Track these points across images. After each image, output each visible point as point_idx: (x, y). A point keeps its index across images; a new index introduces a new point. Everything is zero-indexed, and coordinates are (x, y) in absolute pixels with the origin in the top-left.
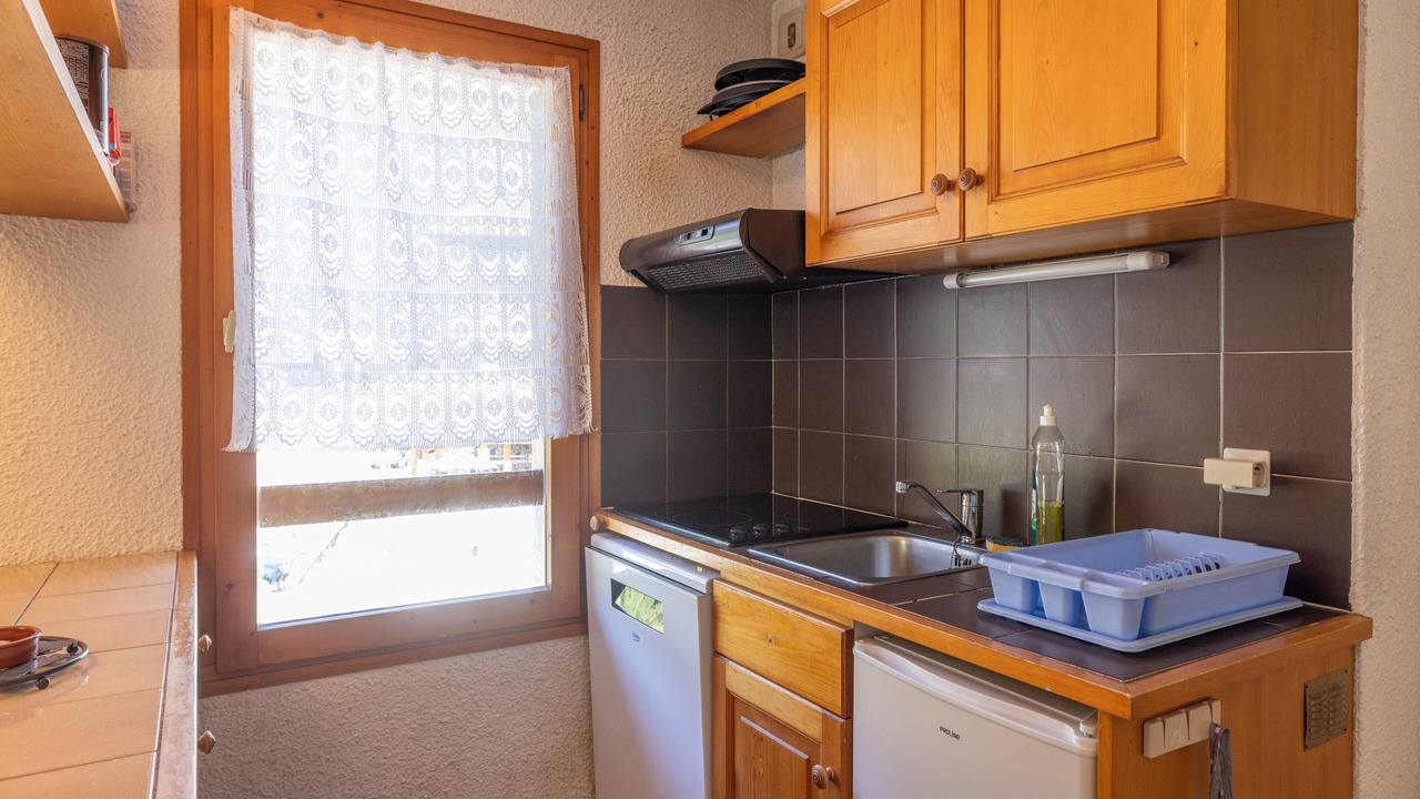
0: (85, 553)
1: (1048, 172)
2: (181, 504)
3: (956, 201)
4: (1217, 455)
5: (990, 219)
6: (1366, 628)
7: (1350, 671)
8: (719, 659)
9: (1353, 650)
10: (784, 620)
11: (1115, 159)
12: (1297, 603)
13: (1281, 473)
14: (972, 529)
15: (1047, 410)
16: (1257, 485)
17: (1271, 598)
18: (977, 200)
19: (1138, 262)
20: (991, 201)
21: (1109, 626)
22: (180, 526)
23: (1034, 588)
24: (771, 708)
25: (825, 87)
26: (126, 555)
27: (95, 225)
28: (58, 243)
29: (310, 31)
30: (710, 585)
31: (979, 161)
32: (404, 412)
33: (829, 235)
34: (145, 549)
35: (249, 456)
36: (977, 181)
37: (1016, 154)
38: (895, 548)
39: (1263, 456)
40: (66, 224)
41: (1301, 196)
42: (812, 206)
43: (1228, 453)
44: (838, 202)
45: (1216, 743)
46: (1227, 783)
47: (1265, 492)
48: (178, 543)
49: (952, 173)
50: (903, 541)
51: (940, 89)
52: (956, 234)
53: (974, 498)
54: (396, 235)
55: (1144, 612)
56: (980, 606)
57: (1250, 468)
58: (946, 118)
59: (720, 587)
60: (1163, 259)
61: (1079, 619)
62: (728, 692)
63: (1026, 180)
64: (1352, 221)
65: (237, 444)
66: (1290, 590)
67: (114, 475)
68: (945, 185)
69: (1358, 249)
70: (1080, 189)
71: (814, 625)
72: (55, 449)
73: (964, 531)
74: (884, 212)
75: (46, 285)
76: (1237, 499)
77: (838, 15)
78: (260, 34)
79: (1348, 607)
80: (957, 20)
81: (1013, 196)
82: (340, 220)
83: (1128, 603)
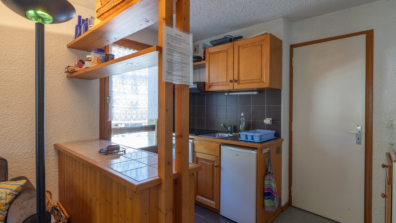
0: (83, 140)
1: (246, 81)
2: (99, 131)
3: (233, 83)
4: (265, 119)
5: (236, 86)
6: (283, 140)
7: (281, 145)
8: (195, 153)
9: (281, 143)
10: (208, 144)
11: (255, 81)
12: (275, 137)
13: (273, 121)
14: (230, 131)
15: (242, 113)
16: (270, 123)
17: (272, 136)
18: (236, 84)
19: (255, 93)
20: (238, 84)
21: (257, 139)
22: (99, 135)
23: (247, 136)
24: (206, 158)
25: (209, 63)
26: (90, 140)
27: (86, 80)
28: (80, 83)
29: (121, 47)
30: (193, 141)
31: (236, 78)
32: (135, 114)
33: (210, 86)
34: (93, 139)
35: (111, 122)
36: (236, 81)
37: (242, 78)
38: (219, 135)
39: (271, 119)
40: (81, 80)
41: (276, 87)
42: (207, 81)
43: (267, 119)
44: (212, 81)
45: (269, 152)
46: (270, 157)
47: (271, 124)
48: (99, 137)
49: (232, 79)
50: (220, 134)
51: (230, 67)
52: (232, 88)
53: (230, 127)
54: (135, 83)
55: (261, 137)
56: (239, 139)
57: (270, 120)
58: (231, 71)
59: (195, 142)
60: (258, 92)
61: (253, 139)
62: (197, 157)
63: (243, 82)
64: (281, 89)
65: (109, 120)
66: (274, 136)
67: (88, 125)
68: (231, 81)
69: (282, 93)
70: (251, 84)
71: (214, 145)
72: (79, 121)
73: (229, 132)
74: (220, 84)
75: (78, 91)
76: (268, 125)
77: (212, 53)
78: (114, 47)
79: (281, 138)
80: (233, 58)
81: (241, 84)
82: (125, 80)
83: (259, 136)
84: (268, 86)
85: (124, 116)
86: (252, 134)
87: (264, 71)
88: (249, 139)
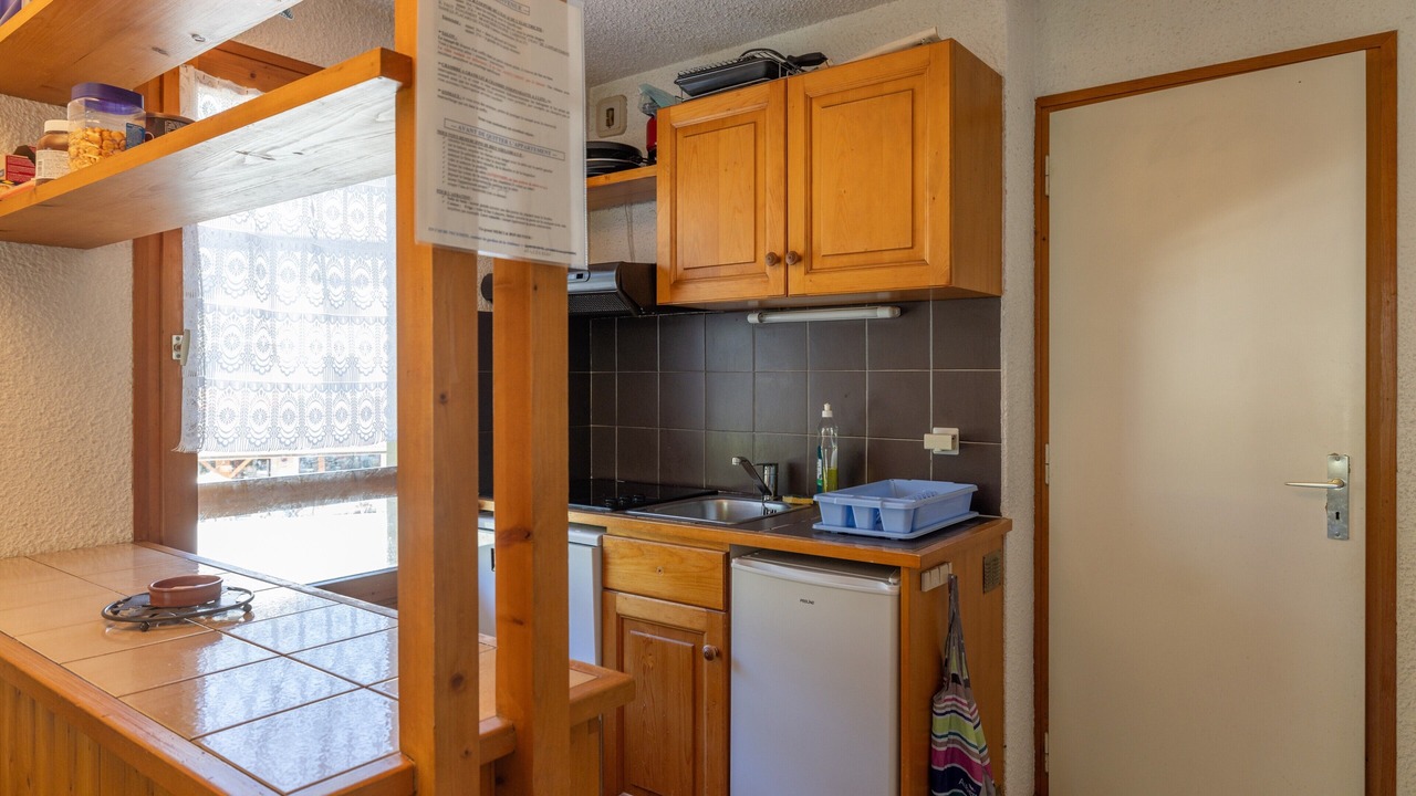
0: (46, 547)
1: (845, 260)
2: (131, 500)
3: (783, 269)
4: (929, 432)
5: (800, 283)
6: (1009, 525)
7: (1001, 551)
8: (608, 593)
9: (1003, 538)
10: (671, 554)
11: (887, 257)
12: (976, 514)
13: (964, 441)
14: (771, 489)
15: (826, 407)
16: (953, 448)
17: (962, 511)
18: (796, 273)
19: (884, 313)
20: (807, 273)
21: (895, 527)
22: (131, 520)
23: (849, 510)
24: (661, 618)
25: (674, 178)
26: (83, 548)
27: (58, 250)
28: (24, 266)
29: (245, 89)
30: (601, 540)
31: (798, 245)
32: (320, 416)
33: (678, 283)
34: (100, 542)
35: (193, 456)
36: (797, 259)
37: (824, 242)
38: (720, 507)
39: (955, 431)
40: (32, 249)
41: (979, 286)
42: (663, 261)
43: (935, 430)
44: (685, 259)
45: (951, 584)
46: (957, 606)
47: (956, 453)
48: (129, 534)
49: (779, 251)
50: (725, 503)
51: (768, 195)
52: (782, 292)
53: (773, 468)
54: (316, 267)
55: (913, 515)
56: (815, 527)
57: (950, 437)
58: (772, 214)
59: (609, 542)
60: (897, 311)
61: (877, 524)
62: (618, 615)
63: (829, 262)
64: (998, 298)
65: (185, 446)
66: (973, 508)
67: (73, 476)
68: (775, 260)
69: (1003, 313)
70: (867, 272)
71: (699, 554)
72: (20, 453)
73: (765, 491)
74: (724, 272)
75: (13, 303)
76: (942, 459)
77: (685, 128)
78: (206, 89)
79: (999, 514)
80: (782, 153)
81: (821, 271)
82: (268, 254)
83: (907, 511)
84: (942, 282)
85: (263, 427)
86: (876, 503)
87: (925, 212)
88: (862, 525)
